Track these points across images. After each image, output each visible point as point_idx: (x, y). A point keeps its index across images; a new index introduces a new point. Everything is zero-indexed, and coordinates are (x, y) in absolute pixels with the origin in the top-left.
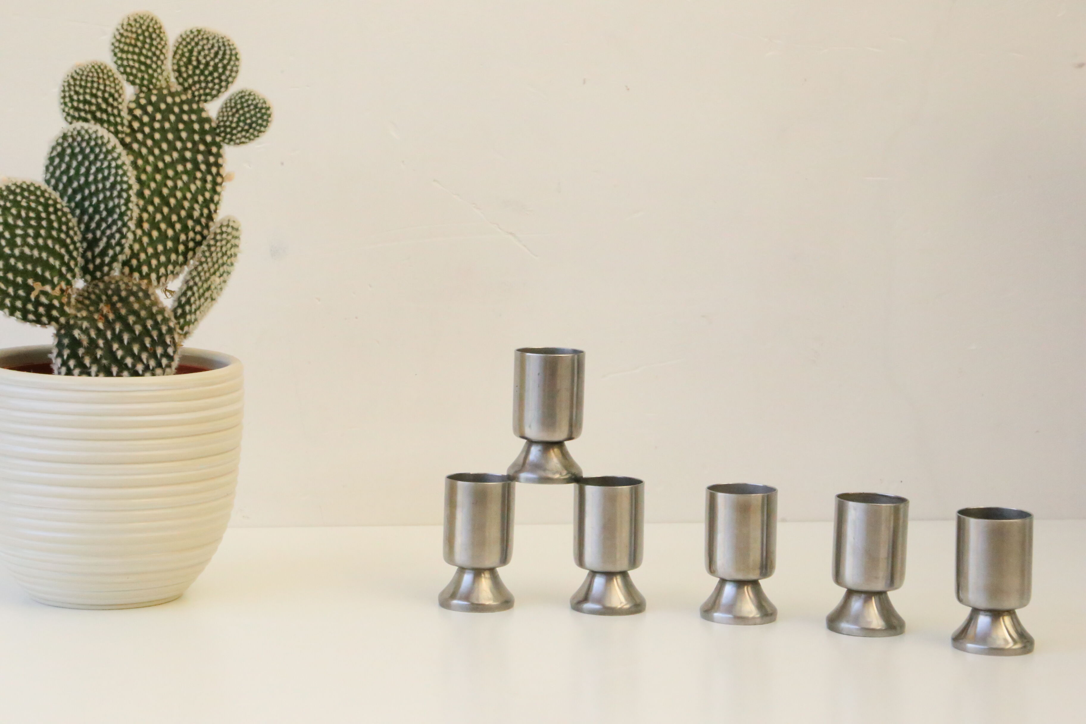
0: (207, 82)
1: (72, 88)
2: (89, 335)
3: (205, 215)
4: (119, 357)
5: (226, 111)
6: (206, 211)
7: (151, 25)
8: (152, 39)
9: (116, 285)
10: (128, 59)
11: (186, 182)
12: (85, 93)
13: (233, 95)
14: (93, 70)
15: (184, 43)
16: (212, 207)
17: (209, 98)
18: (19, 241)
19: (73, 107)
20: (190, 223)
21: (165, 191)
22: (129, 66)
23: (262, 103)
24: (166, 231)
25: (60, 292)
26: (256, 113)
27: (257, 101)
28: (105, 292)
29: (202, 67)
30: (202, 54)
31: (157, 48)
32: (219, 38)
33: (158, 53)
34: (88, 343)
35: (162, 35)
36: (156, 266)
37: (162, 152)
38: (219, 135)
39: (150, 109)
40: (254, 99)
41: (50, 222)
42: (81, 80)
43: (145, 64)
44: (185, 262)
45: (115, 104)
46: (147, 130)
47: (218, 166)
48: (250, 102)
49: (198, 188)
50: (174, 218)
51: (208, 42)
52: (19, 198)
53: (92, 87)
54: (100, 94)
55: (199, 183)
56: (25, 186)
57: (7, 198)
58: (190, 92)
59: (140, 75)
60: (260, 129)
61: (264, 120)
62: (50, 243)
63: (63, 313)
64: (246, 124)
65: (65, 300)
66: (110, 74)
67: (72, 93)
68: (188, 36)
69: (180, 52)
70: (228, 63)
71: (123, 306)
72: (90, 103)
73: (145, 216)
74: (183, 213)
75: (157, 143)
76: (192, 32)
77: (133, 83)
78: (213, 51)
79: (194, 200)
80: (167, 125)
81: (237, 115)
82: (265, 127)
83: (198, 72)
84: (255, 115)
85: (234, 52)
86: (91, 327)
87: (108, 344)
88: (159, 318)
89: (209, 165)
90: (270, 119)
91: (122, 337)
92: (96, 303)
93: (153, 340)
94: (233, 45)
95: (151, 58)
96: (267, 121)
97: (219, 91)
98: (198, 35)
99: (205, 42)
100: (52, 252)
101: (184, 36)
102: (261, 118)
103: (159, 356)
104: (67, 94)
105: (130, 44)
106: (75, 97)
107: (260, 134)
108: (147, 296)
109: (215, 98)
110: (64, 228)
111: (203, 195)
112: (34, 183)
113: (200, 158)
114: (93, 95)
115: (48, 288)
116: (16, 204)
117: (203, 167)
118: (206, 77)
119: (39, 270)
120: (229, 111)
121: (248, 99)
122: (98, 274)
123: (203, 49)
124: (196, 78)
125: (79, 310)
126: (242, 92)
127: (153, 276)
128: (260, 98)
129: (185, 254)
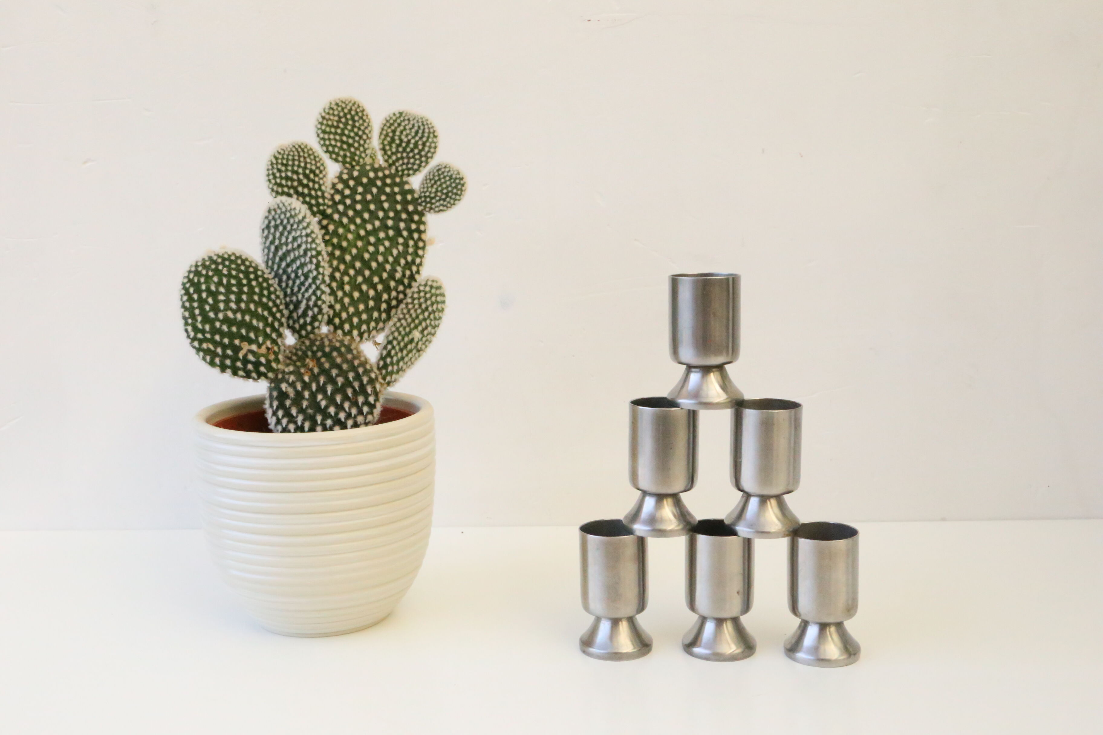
0: (409, 158)
1: (275, 166)
2: (295, 388)
3: (407, 276)
4: (323, 407)
5: (426, 183)
6: (408, 273)
7: (353, 108)
8: (354, 121)
9: (320, 342)
10: (329, 139)
11: (388, 247)
12: (287, 170)
13: (432, 169)
14: (294, 149)
15: (388, 125)
16: (414, 269)
17: (411, 172)
18: (222, 306)
19: (276, 183)
20: (392, 284)
21: (367, 256)
22: (331, 145)
23: (456, 174)
24: (367, 292)
25: (267, 351)
26: (451, 183)
27: (452, 172)
28: (310, 348)
29: (404, 145)
30: (404, 133)
31: (359, 129)
32: (418, 119)
33: (360, 133)
34: (294, 395)
35: (364, 117)
36: (357, 324)
37: (364, 221)
38: (420, 204)
39: (352, 183)
40: (449, 171)
41: (251, 288)
42: (283, 158)
43: (347, 143)
44: (389, 318)
45: (317, 179)
46: (348, 202)
47: (420, 232)
48: (446, 174)
49: (399, 252)
50: (376, 279)
51: (409, 123)
52: (220, 267)
53: (293, 165)
54: (300, 171)
55: (401, 248)
56: (226, 256)
57: (209, 268)
58: (394, 167)
59: (342, 153)
60: (455, 197)
61: (458, 190)
62: (252, 306)
63: (270, 369)
64: (443, 194)
65: (272, 357)
66: (311, 152)
67: (275, 171)
68: (391, 118)
69: (384, 132)
70: (427, 140)
71: (327, 361)
72: (292, 180)
73: (346, 279)
74: (385, 275)
75: (358, 214)
76: (394, 114)
77: (336, 160)
78: (413, 131)
79: (396, 261)
80: (369, 197)
81: (435, 186)
82: (460, 195)
83: (400, 149)
84: (450, 185)
85: (432, 130)
86: (297, 381)
87: (313, 395)
88: (361, 370)
89: (411, 232)
90: (463, 188)
91: (326, 388)
92: (302, 358)
93: (354, 390)
94: (431, 124)
95: (353, 138)
96: (461, 190)
97: (420, 166)
98: (400, 117)
99: (406, 122)
100: (254, 315)
101: (388, 119)
102: (456, 187)
103: (360, 404)
104: (271, 172)
105: (332, 126)
106: (278, 175)
107: (457, 202)
108: (349, 350)
109: (417, 172)
110: (265, 292)
111: (405, 259)
112: (235, 252)
113: (402, 225)
114: (294, 172)
115: (254, 347)
116: (217, 272)
117: (405, 234)
118: (408, 153)
119: (243, 331)
120: (429, 183)
121: (445, 171)
122: (303, 333)
123: (405, 129)
124: (399, 155)
125: (287, 365)
126: (438, 166)
127: (355, 333)
128: (454, 169)
129: (388, 311)
